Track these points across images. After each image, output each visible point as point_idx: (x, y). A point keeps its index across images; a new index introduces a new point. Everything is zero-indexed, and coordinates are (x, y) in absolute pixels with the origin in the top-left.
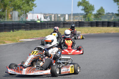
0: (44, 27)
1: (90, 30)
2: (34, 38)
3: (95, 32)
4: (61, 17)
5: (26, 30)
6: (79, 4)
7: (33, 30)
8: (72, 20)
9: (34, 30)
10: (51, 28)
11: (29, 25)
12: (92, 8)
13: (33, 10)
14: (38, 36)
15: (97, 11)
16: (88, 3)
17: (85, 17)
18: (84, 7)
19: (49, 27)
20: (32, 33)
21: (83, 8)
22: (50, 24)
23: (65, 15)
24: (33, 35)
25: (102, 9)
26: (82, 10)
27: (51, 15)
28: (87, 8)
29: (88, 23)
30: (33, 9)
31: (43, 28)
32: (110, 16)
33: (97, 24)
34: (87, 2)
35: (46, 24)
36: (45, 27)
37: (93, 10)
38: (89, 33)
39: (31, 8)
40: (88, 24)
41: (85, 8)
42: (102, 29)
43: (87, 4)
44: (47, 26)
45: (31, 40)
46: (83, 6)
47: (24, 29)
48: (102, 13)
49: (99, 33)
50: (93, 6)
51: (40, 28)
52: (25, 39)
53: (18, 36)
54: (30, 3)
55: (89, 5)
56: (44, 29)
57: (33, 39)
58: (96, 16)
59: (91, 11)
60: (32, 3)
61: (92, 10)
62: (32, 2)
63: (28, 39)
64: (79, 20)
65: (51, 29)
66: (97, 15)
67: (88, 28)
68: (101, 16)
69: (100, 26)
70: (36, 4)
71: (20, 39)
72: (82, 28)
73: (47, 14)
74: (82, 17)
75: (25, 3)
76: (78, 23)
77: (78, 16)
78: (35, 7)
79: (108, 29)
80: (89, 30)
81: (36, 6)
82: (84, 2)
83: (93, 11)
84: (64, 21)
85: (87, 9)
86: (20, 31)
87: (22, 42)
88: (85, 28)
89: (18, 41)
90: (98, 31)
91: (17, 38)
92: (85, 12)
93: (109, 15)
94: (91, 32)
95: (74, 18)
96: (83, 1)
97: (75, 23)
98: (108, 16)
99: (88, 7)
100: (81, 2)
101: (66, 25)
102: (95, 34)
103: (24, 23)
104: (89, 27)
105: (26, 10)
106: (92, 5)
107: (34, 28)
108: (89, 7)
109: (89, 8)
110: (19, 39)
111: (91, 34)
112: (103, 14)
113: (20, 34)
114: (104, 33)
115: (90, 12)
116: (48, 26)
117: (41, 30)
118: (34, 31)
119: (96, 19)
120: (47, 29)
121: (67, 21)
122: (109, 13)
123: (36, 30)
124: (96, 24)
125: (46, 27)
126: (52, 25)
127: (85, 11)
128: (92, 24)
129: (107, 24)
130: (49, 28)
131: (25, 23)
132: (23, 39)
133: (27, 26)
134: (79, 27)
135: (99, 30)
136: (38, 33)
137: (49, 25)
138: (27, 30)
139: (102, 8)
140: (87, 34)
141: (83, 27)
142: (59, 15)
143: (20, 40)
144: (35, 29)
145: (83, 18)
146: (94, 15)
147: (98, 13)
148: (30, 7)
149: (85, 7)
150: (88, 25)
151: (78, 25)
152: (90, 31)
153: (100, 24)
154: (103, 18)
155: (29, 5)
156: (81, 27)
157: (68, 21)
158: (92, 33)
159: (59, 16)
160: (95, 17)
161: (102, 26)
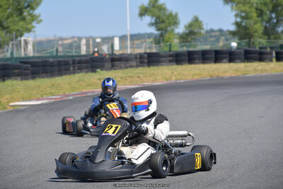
0: (65, 70)
1: (176, 73)
2: (45, 97)
3: (188, 77)
4: (103, 45)
5: (22, 80)
6: (143, 12)
7: (39, 77)
8: (129, 51)
9: (43, 78)
10: (81, 72)
11: (29, 65)
12: (174, 20)
13: (33, 29)
14: (53, 91)
15: (186, 27)
16: (165, 9)
17: (159, 43)
18: (154, 18)
19: (78, 69)
20: (39, 87)
21: (153, 21)
22: (80, 62)
23: (112, 39)
24: (42, 91)
25: (196, 22)
26: (151, 24)
27: (76, 39)
28: (161, 20)
29: (170, 56)
30: (33, 27)
31: (64, 72)
32: (215, 36)
33: (190, 58)
34: (161, 5)
35: (71, 62)
36: (69, 70)
37: (176, 23)
38: (173, 80)
39: (29, 26)
40: (171, 58)
41: (158, 21)
42: (204, 69)
43: (162, 11)
44: (74, 67)
45: (39, 102)
46: (153, 16)
47: (19, 78)
48: (196, 31)
49: (196, 78)
50: (176, 14)
51: (57, 73)
52: (24, 100)
53: (6, 94)
54: (25, 14)
55: (167, 13)
56: (65, 74)
57: (44, 99)
58: (185, 38)
59: (172, 27)
60: (30, 14)
61: (173, 25)
62: (31, 11)
63: (30, 100)
64: (145, 48)
65: (83, 74)
66: (185, 36)
67: (170, 67)
68: (194, 39)
69: (197, 61)
70: (39, 16)
71: (12, 102)
72: (155, 68)
73: (66, 39)
74: (152, 43)
75: (15, 15)
76: (146, 56)
77: (144, 41)
78: (38, 23)
79: (216, 69)
80: (172, 73)
81: (41, 21)
82: (154, 6)
83: (177, 28)
84: (113, 54)
85: (163, 22)
86: (9, 82)
87: (16, 108)
88: (164, 67)
89: (8, 107)
90: (193, 75)
91: (4, 101)
92: (158, 30)
93: (213, 34)
94: (179, 78)
95: (135, 46)
96: (152, 4)
97: (138, 57)
98: (211, 37)
99: (164, 18)
100: (147, 8)
101: (117, 63)
102: (188, 82)
103: (18, 63)
104: (172, 65)
105: (18, 30)
106: (174, 13)
107: (43, 72)
108: (168, 18)
109: (166, 21)
110: (8, 102)
111: (178, 81)
112: (200, 33)
113: (10, 88)
114: (207, 78)
115: (169, 29)
116: (76, 68)
117: (60, 77)
118: (42, 80)
119: (186, 46)
120: (74, 73)
121: (117, 53)
122: (212, 31)
123: (47, 77)
124: (187, 58)
125: (72, 69)
126: (84, 65)
127: (156, 27)
128: (178, 59)
129: (213, 56)
130: (79, 73)
131: (21, 62)
132: (18, 101)
133: (25, 70)
134: (149, 66)
135: (198, 72)
136: (53, 85)
137: (77, 65)
138: (26, 79)
139: (196, 20)
140: (169, 82)
141: (157, 65)
142: (98, 40)
143: (11, 104)
144: (44, 75)
145: (154, 45)
146: (177, 36)
147: (187, 31)
148: (28, 24)
149: (158, 18)
150: (170, 61)
151: (146, 61)
152: (175, 76)
153: (196, 56)
154: (199, 43)
155: (24, 19)
156: (153, 65)
157: (121, 52)
158: (181, 79)
159: (99, 43)
160: (181, 40)
161: (203, 63)
